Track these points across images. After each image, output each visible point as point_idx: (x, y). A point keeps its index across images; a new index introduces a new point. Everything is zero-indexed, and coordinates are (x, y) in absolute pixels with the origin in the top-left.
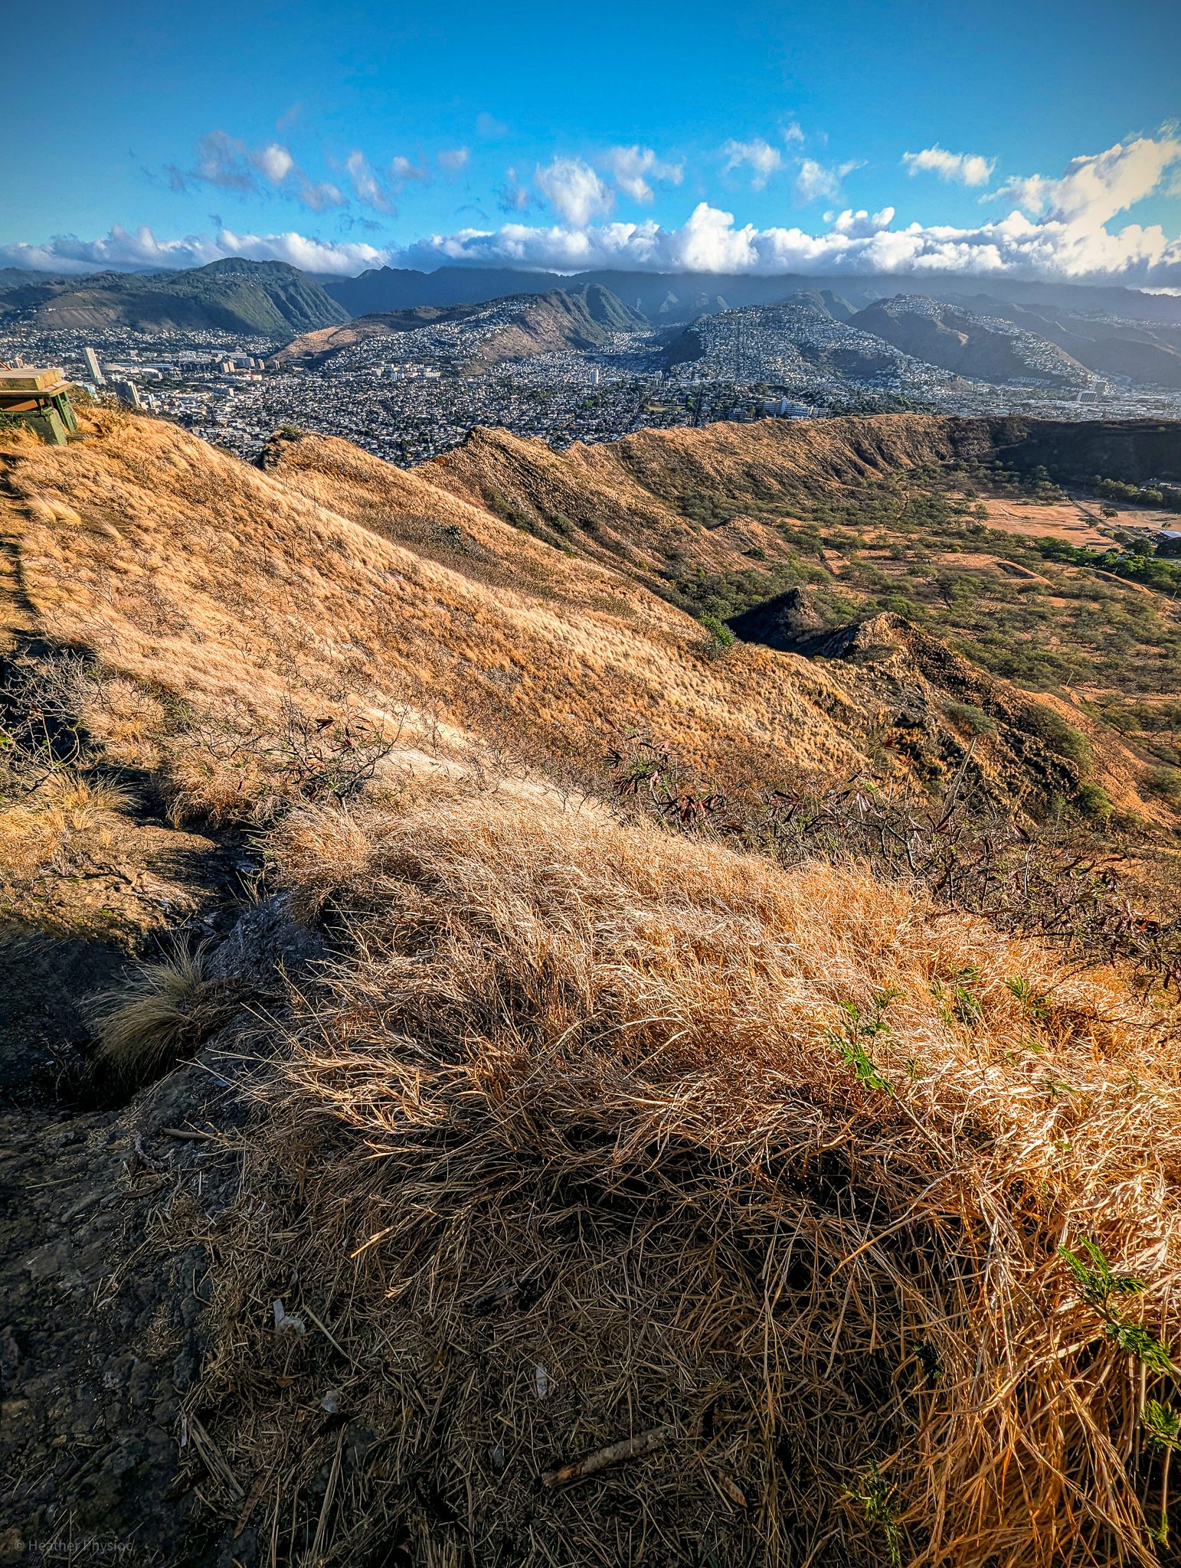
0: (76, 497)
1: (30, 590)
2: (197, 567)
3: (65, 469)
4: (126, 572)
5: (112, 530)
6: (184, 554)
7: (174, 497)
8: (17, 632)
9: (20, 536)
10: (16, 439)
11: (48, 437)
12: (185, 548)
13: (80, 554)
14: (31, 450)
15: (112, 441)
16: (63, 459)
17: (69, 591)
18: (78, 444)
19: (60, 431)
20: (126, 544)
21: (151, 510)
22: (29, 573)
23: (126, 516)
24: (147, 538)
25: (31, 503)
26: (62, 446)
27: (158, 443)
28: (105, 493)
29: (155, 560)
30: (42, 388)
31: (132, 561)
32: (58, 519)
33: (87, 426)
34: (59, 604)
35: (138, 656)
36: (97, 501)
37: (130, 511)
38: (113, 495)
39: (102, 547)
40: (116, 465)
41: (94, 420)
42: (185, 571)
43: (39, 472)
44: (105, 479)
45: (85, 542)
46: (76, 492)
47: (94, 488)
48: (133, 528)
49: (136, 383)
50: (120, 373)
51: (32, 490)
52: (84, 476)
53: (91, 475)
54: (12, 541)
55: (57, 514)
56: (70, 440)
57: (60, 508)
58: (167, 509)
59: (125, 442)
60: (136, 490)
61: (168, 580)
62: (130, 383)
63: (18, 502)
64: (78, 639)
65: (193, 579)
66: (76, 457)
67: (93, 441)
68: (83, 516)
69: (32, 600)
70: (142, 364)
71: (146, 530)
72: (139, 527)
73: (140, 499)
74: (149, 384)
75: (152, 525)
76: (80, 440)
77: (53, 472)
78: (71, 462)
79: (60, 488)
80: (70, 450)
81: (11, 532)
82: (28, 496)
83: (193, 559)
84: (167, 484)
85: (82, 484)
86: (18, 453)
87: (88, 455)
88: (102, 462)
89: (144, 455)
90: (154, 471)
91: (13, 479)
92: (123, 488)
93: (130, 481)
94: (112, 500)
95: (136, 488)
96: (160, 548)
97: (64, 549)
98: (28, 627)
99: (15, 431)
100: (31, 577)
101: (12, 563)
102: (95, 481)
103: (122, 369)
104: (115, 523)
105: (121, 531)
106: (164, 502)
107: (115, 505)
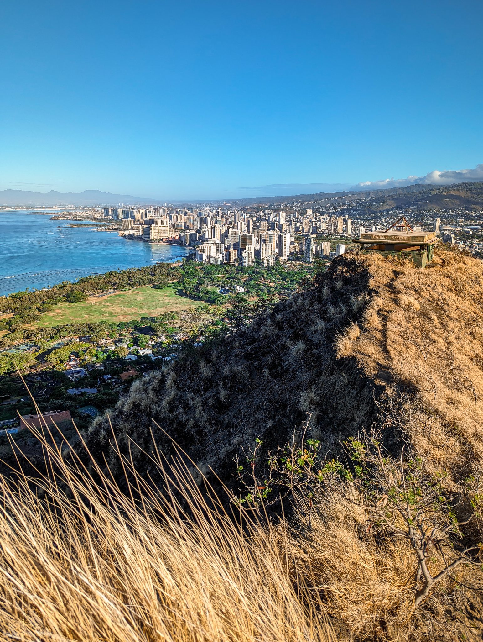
0: (421, 296)
1: (389, 342)
2: (475, 347)
3: (421, 281)
4: (435, 342)
5: (434, 316)
6: (469, 337)
7: (473, 303)
8: (378, 364)
9: (389, 312)
10: (403, 264)
11: (418, 264)
12: (471, 333)
13: (414, 327)
14: (408, 270)
15: (449, 269)
16: (422, 276)
17: (407, 348)
18: (431, 269)
19: (424, 261)
20: (438, 325)
21: (458, 308)
22: (390, 332)
23: (443, 309)
24: (451, 324)
25: (399, 296)
26: (423, 269)
27: (475, 272)
28: (436, 296)
29: (452, 338)
30: (426, 241)
31: (439, 336)
32: (410, 306)
33: (438, 260)
34: (400, 352)
35: (444, 402)
36: (431, 299)
37: (446, 307)
38: (440, 298)
39: (426, 325)
40: (448, 282)
41: (442, 257)
42: (468, 348)
43: (409, 281)
44: (439, 288)
45: (418, 321)
46: (422, 293)
47: (432, 292)
48: (445, 317)
49: (455, 235)
50: (449, 230)
51: (402, 289)
52: (429, 286)
53: (433, 285)
54: (385, 313)
55: (410, 303)
56: (427, 266)
57: (412, 300)
58: (466, 309)
59: (456, 270)
60: (453, 296)
61: (457, 351)
62: (453, 236)
63: (394, 294)
64: (409, 378)
65: (472, 355)
66: (428, 275)
67: (439, 268)
68: (421, 306)
69: (388, 348)
70: (463, 226)
71: (451, 319)
72: (448, 316)
73: (454, 301)
74: (463, 236)
75: (456, 316)
76: (433, 267)
77: (416, 282)
78: (425, 278)
79: (416, 291)
80: (426, 271)
81: (386, 309)
82: (399, 292)
83: (474, 341)
84: (471, 295)
85: (426, 289)
86: (402, 271)
87: (435, 275)
88: (440, 279)
89: (464, 278)
90: (467, 287)
91: (396, 283)
92: (447, 294)
93: (451, 290)
94: (439, 300)
95: (454, 295)
96: (456, 331)
97: (408, 323)
98: (383, 362)
99: (404, 260)
100: (391, 336)
101: (382, 325)
102: (433, 288)
103: (451, 228)
104: (437, 312)
105: (438, 317)
106: (466, 305)
107: (439, 303)
